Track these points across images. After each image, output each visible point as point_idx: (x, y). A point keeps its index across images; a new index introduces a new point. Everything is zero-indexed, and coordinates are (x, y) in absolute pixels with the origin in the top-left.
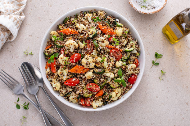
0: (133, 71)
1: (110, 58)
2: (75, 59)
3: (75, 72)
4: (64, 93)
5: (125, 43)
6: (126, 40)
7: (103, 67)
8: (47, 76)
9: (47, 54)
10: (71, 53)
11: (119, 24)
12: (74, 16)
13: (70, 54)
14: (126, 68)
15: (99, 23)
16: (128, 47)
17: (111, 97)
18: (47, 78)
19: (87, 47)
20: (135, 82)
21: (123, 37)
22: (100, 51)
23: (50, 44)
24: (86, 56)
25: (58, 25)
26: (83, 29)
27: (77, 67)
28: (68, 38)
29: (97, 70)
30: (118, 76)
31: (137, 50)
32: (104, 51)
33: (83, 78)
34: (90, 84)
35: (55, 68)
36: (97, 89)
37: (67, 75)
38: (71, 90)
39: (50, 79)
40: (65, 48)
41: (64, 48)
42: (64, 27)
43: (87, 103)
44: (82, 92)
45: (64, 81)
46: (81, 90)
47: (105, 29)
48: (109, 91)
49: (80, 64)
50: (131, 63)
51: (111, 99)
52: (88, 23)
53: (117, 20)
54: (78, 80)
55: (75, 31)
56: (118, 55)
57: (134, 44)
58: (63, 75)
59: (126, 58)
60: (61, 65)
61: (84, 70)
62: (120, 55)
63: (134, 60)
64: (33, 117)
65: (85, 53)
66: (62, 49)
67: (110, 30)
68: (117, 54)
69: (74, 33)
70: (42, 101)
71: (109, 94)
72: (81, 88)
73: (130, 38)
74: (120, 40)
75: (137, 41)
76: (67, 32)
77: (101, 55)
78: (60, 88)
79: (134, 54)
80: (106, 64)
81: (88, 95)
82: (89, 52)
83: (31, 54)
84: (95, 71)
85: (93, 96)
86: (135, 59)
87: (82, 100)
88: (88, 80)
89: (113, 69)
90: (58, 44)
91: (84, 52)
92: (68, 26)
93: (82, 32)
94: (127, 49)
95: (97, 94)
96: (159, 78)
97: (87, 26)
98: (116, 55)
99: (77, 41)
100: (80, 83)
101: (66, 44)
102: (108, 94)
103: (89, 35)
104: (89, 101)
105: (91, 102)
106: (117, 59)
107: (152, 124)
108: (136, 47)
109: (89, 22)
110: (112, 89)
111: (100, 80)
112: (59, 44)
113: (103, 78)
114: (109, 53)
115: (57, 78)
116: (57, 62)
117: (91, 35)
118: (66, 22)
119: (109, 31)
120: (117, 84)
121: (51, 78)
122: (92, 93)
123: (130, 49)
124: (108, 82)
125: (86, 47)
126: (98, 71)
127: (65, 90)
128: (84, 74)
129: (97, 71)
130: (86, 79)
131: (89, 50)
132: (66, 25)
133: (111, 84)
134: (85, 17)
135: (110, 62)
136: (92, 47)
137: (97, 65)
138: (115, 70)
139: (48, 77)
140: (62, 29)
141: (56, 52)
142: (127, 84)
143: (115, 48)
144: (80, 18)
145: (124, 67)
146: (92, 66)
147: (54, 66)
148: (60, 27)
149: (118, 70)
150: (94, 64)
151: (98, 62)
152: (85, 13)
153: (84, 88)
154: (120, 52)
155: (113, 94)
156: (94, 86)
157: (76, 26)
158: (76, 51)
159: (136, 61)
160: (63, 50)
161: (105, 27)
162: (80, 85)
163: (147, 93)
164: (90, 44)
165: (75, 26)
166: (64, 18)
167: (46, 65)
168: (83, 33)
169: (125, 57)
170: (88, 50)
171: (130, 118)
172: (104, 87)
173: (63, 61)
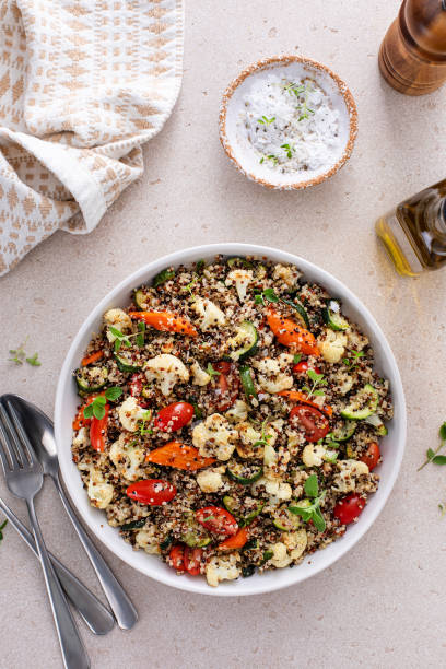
0: (357, 482)
1: (288, 433)
2: (171, 423)
3: (167, 463)
4: (120, 519)
5: (346, 388)
6: (350, 379)
7: (261, 462)
8: (74, 456)
9: (84, 383)
10: (163, 399)
11: (337, 321)
12: (194, 264)
13: (158, 400)
14: (335, 470)
15: (272, 308)
16: (354, 405)
17: (270, 558)
18: (74, 460)
19: (219, 385)
20: (355, 520)
21: (343, 369)
22: (259, 407)
23: (97, 349)
24: (210, 419)
25: (133, 291)
26: (214, 324)
27: (175, 449)
28: (160, 341)
29: (238, 470)
30: (304, 493)
31: (381, 418)
32: (271, 407)
33: (188, 486)
34: (209, 511)
35: (105, 439)
36: (227, 527)
37: (140, 467)
38: (145, 514)
39: (83, 466)
40: (145, 377)
41: (140, 376)
42: (154, 301)
43: (191, 565)
44: (178, 530)
45: (126, 483)
46: (176, 523)
47: (288, 333)
48: (268, 538)
49: (187, 436)
50: (355, 454)
51: (270, 562)
52: (235, 302)
53: (334, 306)
54: (171, 490)
55: (185, 326)
56: (316, 424)
57: (376, 396)
58: (126, 465)
59: (341, 438)
60: (126, 431)
61: (196, 460)
62: (323, 426)
63: (366, 448)
64: (13, 567)
65: (207, 405)
66: (135, 379)
67: (303, 337)
68: (314, 421)
69: (183, 330)
70: (47, 523)
71: (267, 545)
72: (178, 515)
73: (366, 375)
74: (332, 376)
75: (386, 387)
76: (160, 323)
77: (262, 421)
78: (112, 503)
79: (371, 429)
80: (269, 454)
81: (198, 540)
82: (223, 403)
83: (34, 363)
84: (233, 471)
85: (214, 545)
86: (369, 444)
87: (175, 554)
88: (203, 494)
89: (293, 468)
90: (123, 357)
91: (204, 402)
92: (168, 299)
93: (211, 330)
94: (348, 411)
95: (227, 539)
96: (440, 507)
97: (230, 312)
98: (310, 425)
99: (189, 359)
100: (178, 501)
101: (150, 363)
102: (261, 548)
103: (230, 348)
104: (198, 559)
105: (202, 564)
106: (312, 439)
107: (387, 650)
108: (380, 405)
109: (238, 299)
110: (276, 534)
111: (242, 502)
112: (126, 360)
113: (256, 494)
114: (287, 416)
115: (106, 467)
116: (111, 416)
117: (237, 348)
118: (163, 285)
119: (298, 343)
120: (295, 518)
121: (87, 462)
122: (210, 536)
123: (360, 415)
124: (267, 510)
125: (214, 385)
126: (240, 472)
127: (125, 510)
128: (195, 472)
129: (237, 473)
130: (200, 492)
131: (223, 396)
132: (159, 293)
133: (276, 516)
134: (228, 282)
135: (286, 445)
136: (234, 390)
137: (241, 453)
138: (297, 473)
139: (79, 458)
140: (144, 306)
141: (114, 383)
142: (330, 524)
143: (309, 405)
144: (212, 276)
145: (328, 468)
146: (225, 452)
147: (103, 431)
148: (140, 297)
149: (307, 476)
150: (231, 449)
151: (245, 442)
152: (231, 263)
153: (186, 518)
154: (323, 417)
155: (279, 550)
156: (221, 517)
157: (193, 306)
158: (180, 390)
159: (372, 449)
160: (139, 381)
161: (289, 326)
162: (177, 504)
163: (389, 549)
164: (230, 379)
165: (190, 304)
166: (159, 271)
167: (77, 416)
168: (213, 337)
169: (339, 433)
170: (220, 396)
171: (320, 619)
172: (252, 522)
173: (133, 420)
